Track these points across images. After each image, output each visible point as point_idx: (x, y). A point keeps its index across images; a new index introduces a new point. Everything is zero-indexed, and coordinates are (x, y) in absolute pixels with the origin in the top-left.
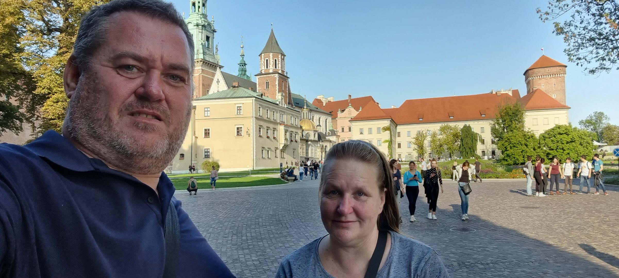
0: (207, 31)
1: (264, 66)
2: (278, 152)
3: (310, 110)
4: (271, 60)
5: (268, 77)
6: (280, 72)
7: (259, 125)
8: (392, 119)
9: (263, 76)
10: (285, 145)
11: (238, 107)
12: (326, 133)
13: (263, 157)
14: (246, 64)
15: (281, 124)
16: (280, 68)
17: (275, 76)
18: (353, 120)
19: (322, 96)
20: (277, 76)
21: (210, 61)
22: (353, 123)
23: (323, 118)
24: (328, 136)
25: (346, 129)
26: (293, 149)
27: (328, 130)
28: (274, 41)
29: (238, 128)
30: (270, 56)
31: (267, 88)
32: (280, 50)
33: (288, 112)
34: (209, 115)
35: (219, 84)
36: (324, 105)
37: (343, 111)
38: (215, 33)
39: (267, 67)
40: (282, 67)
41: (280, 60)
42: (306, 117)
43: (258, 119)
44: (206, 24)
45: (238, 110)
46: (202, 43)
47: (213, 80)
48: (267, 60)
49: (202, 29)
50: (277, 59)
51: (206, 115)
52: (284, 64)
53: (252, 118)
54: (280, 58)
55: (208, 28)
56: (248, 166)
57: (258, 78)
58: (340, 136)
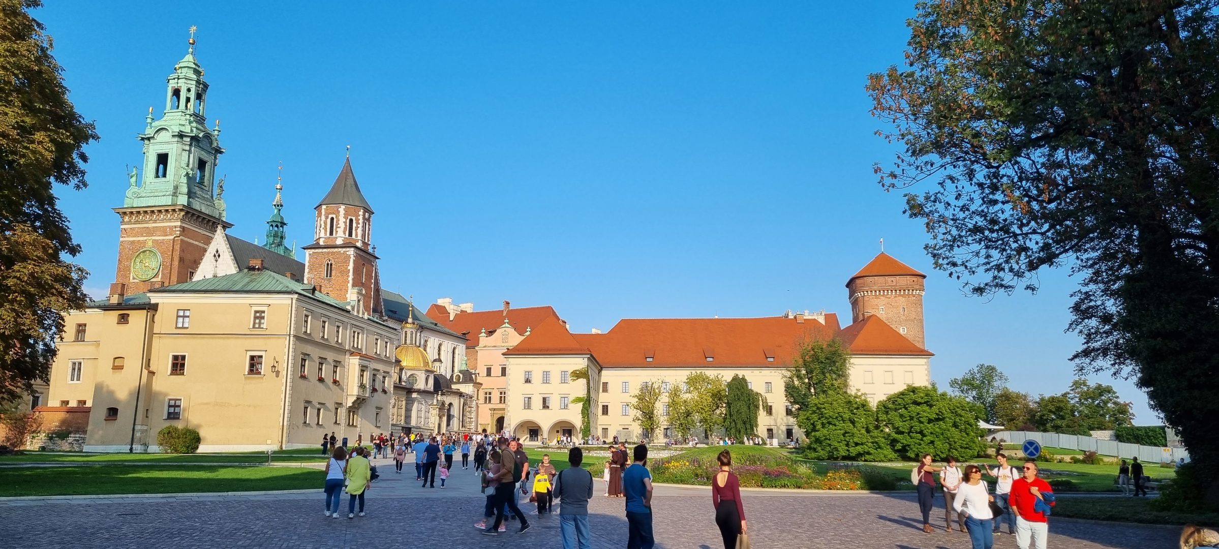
0: (203, 149)
1: (326, 231)
2: (342, 412)
3: (420, 326)
4: (342, 219)
5: (333, 253)
6: (359, 244)
7: (303, 354)
8: (592, 355)
9: (320, 250)
10: (358, 399)
11: (256, 312)
12: (452, 376)
13: (305, 423)
14: (285, 224)
15: (352, 354)
16: (359, 237)
17: (348, 253)
18: (511, 353)
19: (448, 300)
20: (352, 253)
21: (203, 210)
22: (510, 359)
23: (448, 345)
24: (455, 383)
25: (496, 371)
26: (377, 408)
27: (456, 370)
28: (350, 182)
29: (252, 358)
30: (339, 212)
31: (327, 276)
32: (362, 199)
33: (369, 328)
34: (186, 325)
35: (220, 260)
36: (451, 318)
37: (491, 333)
38: (219, 155)
39: (331, 233)
40: (364, 236)
41: (361, 221)
42: (411, 340)
43: (301, 339)
44: (201, 135)
45: (256, 318)
46: (187, 173)
47: (205, 250)
48: (332, 219)
49: (191, 145)
50: (354, 218)
51: (180, 325)
52: (369, 229)
53: (288, 337)
54: (361, 218)
55: (204, 144)
56: (269, 442)
57: (310, 254)
58: (482, 384)
